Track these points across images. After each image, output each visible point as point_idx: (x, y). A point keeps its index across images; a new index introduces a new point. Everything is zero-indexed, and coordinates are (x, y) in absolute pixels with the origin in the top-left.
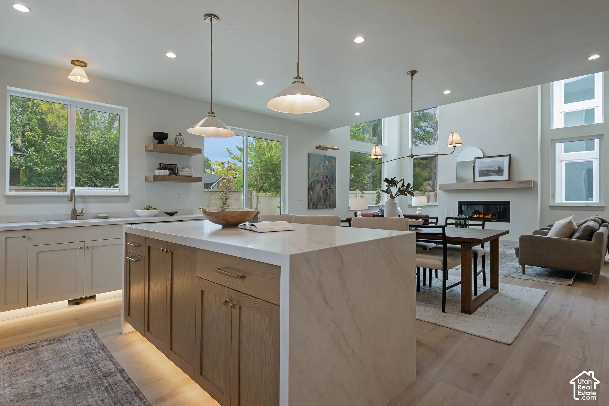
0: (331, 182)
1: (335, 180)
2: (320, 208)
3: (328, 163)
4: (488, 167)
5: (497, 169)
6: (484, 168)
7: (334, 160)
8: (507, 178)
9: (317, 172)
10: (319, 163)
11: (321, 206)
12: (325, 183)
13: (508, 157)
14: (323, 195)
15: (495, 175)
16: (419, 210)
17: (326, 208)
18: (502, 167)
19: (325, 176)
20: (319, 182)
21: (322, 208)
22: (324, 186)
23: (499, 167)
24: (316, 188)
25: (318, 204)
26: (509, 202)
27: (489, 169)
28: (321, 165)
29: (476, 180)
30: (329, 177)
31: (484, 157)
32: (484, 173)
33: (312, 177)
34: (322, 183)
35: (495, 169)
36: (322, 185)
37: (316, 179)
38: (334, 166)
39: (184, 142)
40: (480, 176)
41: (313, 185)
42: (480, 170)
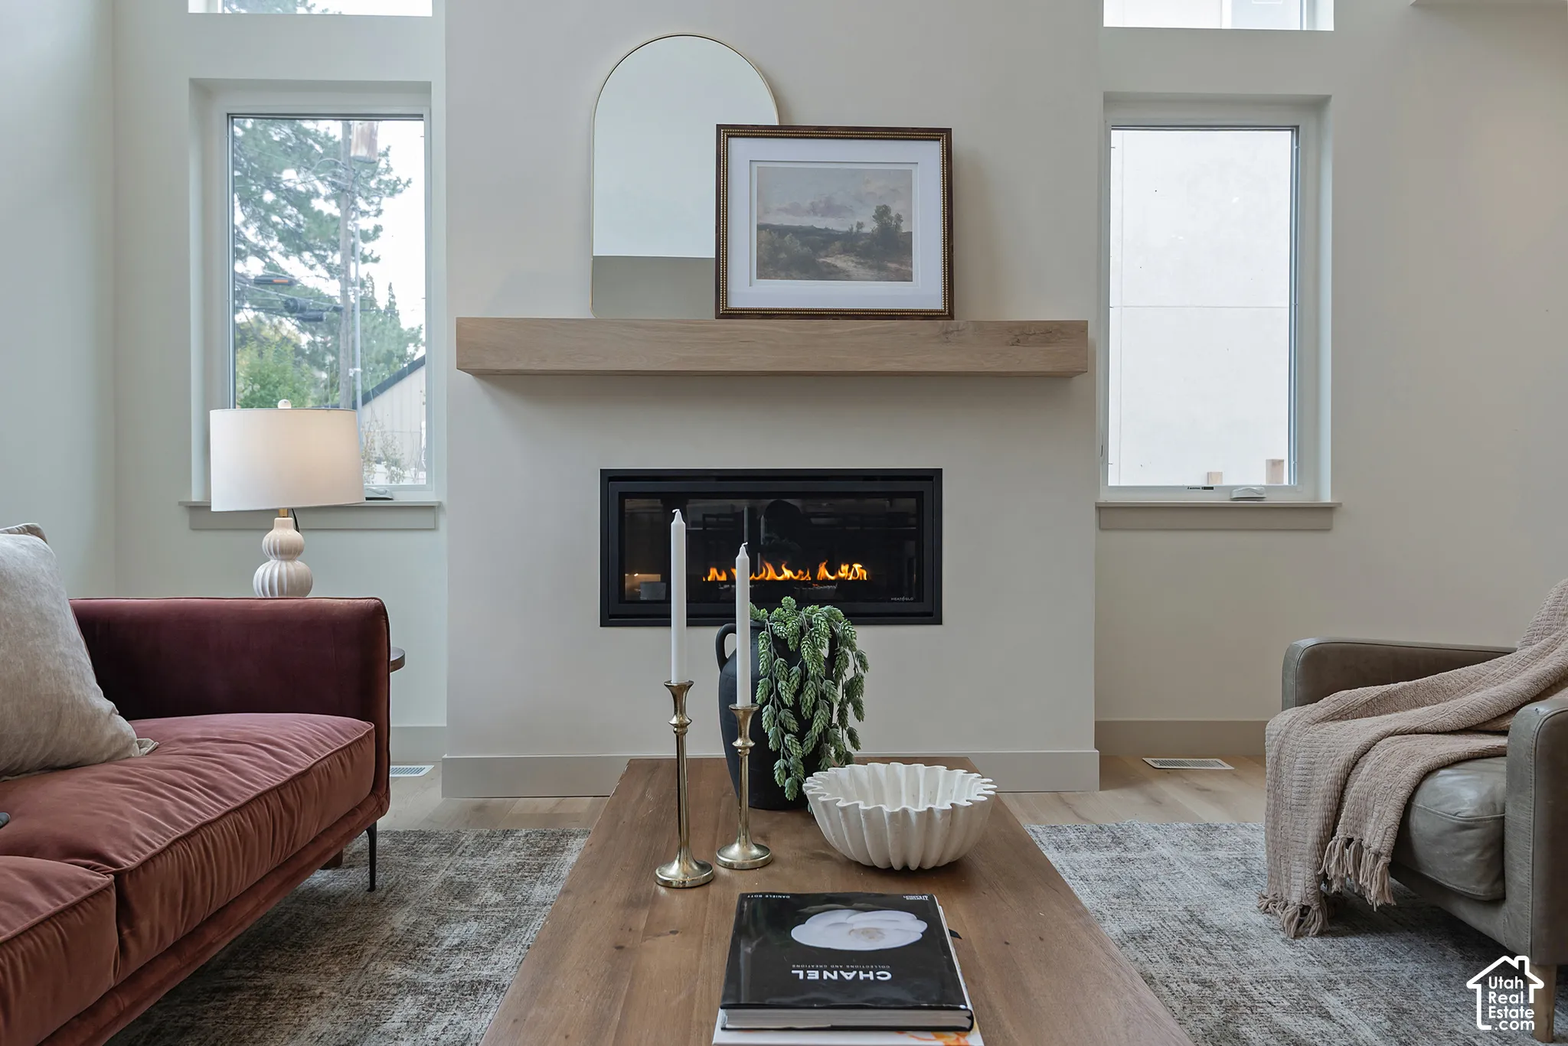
5: (870, 227)
6: (786, 211)
8: (935, 301)
13: (934, 149)
15: (862, 271)
18: (899, 218)
23: (882, 213)
26: (932, 478)
27: (818, 222)
29: (736, 302)
31: (785, 130)
32: (789, 250)
35: (860, 225)
40: (759, 276)
42: (760, 228)
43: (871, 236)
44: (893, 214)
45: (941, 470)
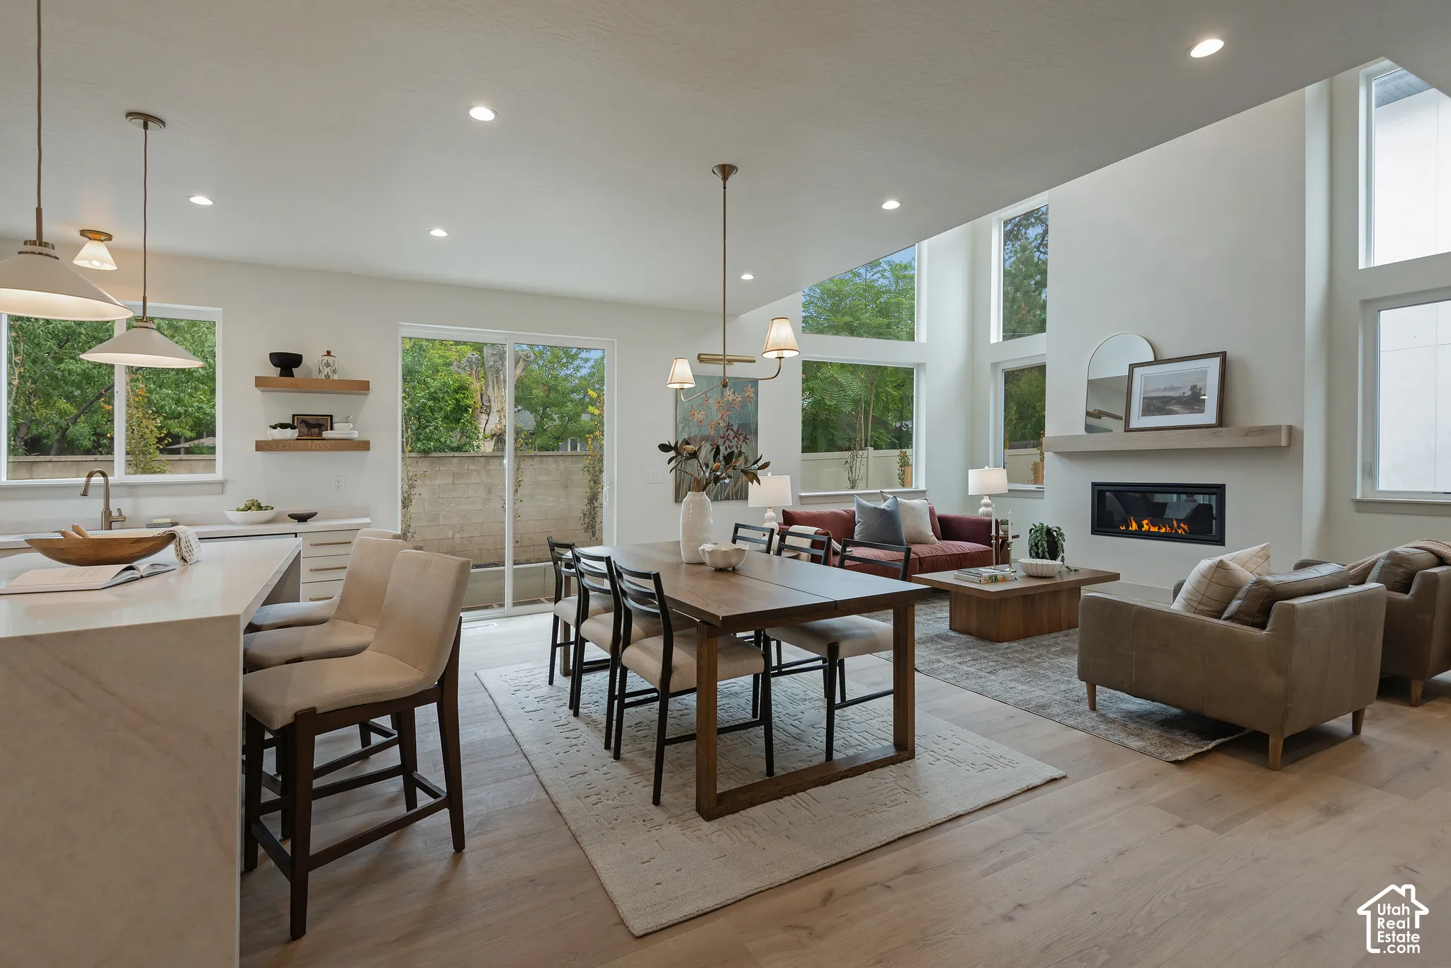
0: (741, 438)
1: (756, 431)
3: (734, 393)
4: (1165, 389)
5: (1188, 393)
6: (1153, 391)
7: (751, 387)
8: (1213, 421)
9: (698, 416)
10: (706, 395)
12: (725, 441)
13: (1217, 361)
15: (1183, 410)
16: (987, 505)
17: (727, 498)
18: (1201, 389)
19: (722, 424)
20: (704, 439)
22: (721, 449)
23: (1194, 388)
26: (1222, 487)
27: (1167, 394)
28: (711, 401)
29: (1133, 425)
30: (735, 428)
31: (1157, 361)
32: (1155, 405)
33: (683, 428)
34: (714, 442)
35: (1184, 393)
36: (715, 446)
37: (697, 434)
38: (751, 403)
39: (334, 368)
40: (1143, 416)
42: (1143, 398)
43: (1188, 396)
44: (1198, 388)
45: (1225, 485)
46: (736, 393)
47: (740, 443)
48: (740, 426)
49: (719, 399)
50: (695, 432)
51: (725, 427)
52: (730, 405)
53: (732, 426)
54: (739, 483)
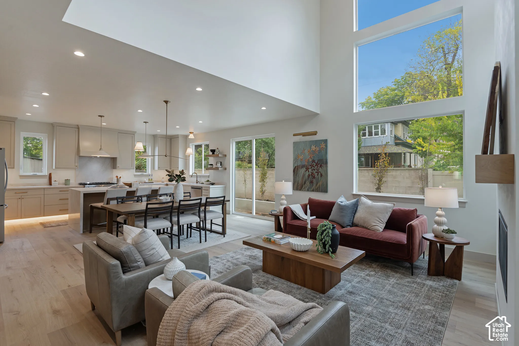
0: (319, 166)
1: (326, 163)
2: (305, 191)
3: (315, 147)
7: (324, 143)
9: (301, 157)
10: (304, 149)
11: (306, 189)
12: (312, 167)
14: (309, 178)
16: (439, 216)
17: (313, 191)
19: (310, 160)
20: (303, 166)
21: (308, 190)
22: (310, 170)
24: (300, 172)
25: (302, 186)
28: (306, 151)
30: (316, 162)
34: (307, 167)
36: (307, 169)
37: (300, 164)
38: (323, 150)
41: (297, 169)
46: (317, 147)
47: (318, 168)
48: (318, 160)
49: (309, 150)
50: (299, 163)
51: (311, 161)
52: (314, 152)
53: (315, 160)
54: (318, 185)
